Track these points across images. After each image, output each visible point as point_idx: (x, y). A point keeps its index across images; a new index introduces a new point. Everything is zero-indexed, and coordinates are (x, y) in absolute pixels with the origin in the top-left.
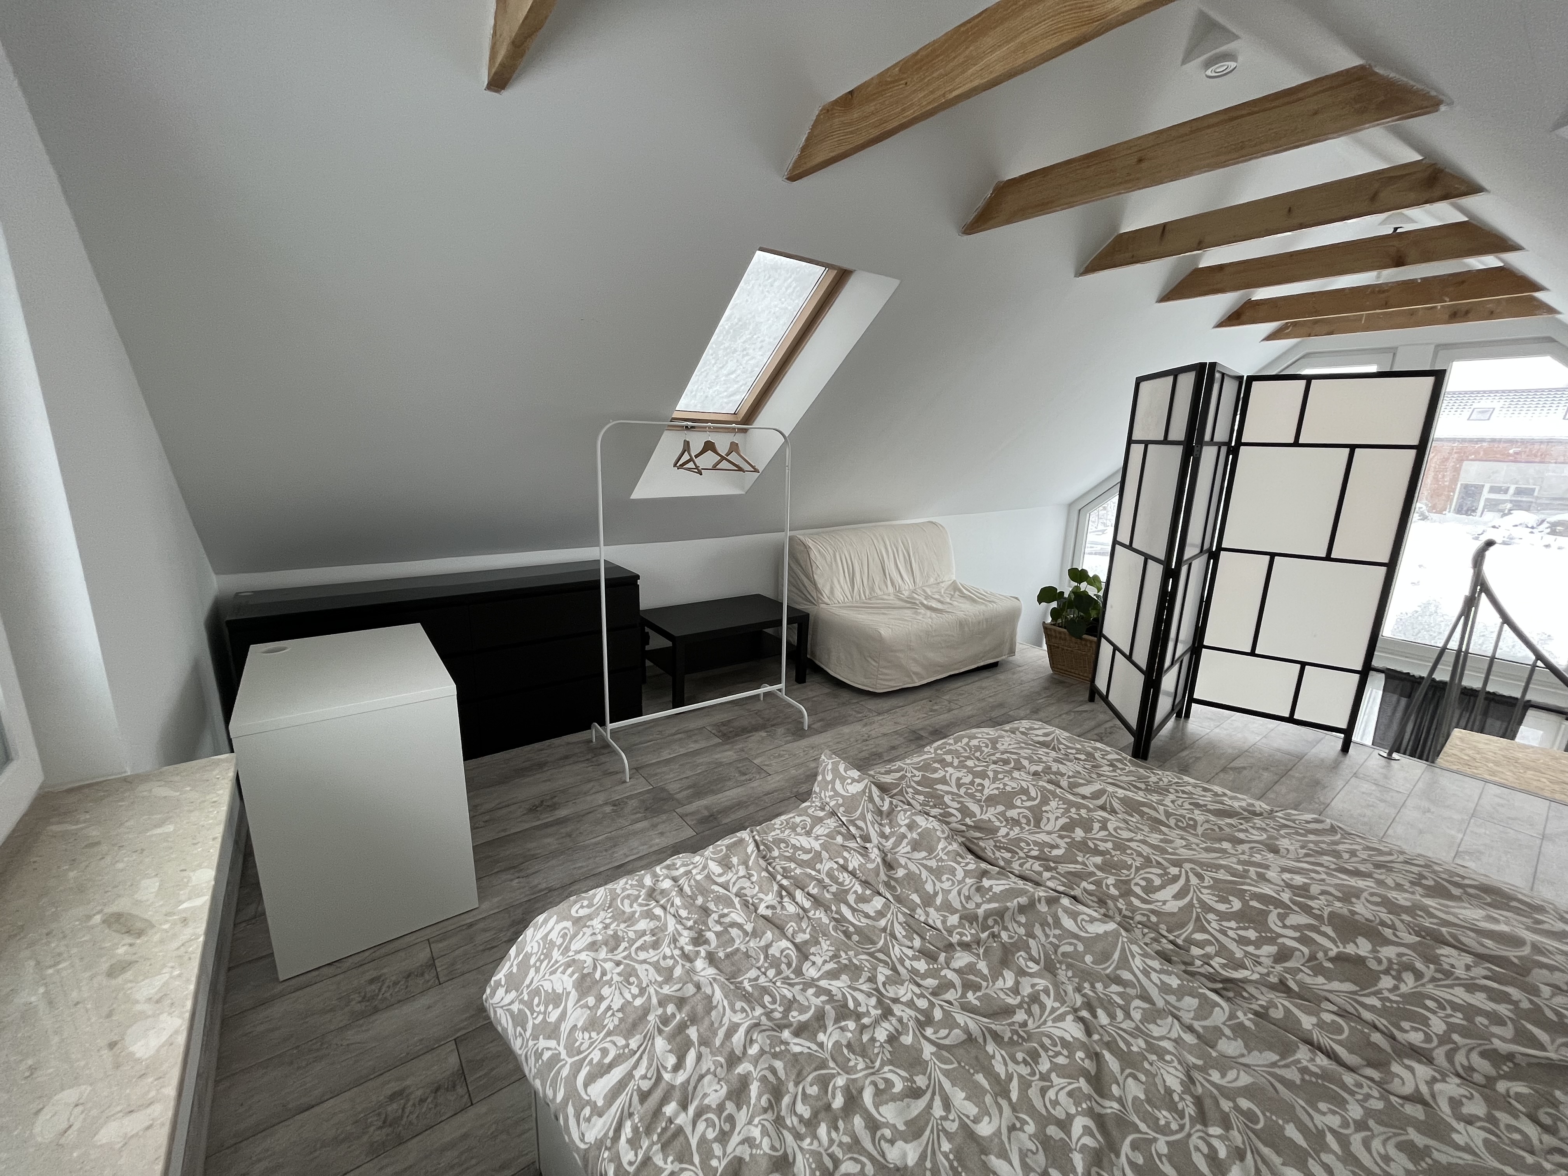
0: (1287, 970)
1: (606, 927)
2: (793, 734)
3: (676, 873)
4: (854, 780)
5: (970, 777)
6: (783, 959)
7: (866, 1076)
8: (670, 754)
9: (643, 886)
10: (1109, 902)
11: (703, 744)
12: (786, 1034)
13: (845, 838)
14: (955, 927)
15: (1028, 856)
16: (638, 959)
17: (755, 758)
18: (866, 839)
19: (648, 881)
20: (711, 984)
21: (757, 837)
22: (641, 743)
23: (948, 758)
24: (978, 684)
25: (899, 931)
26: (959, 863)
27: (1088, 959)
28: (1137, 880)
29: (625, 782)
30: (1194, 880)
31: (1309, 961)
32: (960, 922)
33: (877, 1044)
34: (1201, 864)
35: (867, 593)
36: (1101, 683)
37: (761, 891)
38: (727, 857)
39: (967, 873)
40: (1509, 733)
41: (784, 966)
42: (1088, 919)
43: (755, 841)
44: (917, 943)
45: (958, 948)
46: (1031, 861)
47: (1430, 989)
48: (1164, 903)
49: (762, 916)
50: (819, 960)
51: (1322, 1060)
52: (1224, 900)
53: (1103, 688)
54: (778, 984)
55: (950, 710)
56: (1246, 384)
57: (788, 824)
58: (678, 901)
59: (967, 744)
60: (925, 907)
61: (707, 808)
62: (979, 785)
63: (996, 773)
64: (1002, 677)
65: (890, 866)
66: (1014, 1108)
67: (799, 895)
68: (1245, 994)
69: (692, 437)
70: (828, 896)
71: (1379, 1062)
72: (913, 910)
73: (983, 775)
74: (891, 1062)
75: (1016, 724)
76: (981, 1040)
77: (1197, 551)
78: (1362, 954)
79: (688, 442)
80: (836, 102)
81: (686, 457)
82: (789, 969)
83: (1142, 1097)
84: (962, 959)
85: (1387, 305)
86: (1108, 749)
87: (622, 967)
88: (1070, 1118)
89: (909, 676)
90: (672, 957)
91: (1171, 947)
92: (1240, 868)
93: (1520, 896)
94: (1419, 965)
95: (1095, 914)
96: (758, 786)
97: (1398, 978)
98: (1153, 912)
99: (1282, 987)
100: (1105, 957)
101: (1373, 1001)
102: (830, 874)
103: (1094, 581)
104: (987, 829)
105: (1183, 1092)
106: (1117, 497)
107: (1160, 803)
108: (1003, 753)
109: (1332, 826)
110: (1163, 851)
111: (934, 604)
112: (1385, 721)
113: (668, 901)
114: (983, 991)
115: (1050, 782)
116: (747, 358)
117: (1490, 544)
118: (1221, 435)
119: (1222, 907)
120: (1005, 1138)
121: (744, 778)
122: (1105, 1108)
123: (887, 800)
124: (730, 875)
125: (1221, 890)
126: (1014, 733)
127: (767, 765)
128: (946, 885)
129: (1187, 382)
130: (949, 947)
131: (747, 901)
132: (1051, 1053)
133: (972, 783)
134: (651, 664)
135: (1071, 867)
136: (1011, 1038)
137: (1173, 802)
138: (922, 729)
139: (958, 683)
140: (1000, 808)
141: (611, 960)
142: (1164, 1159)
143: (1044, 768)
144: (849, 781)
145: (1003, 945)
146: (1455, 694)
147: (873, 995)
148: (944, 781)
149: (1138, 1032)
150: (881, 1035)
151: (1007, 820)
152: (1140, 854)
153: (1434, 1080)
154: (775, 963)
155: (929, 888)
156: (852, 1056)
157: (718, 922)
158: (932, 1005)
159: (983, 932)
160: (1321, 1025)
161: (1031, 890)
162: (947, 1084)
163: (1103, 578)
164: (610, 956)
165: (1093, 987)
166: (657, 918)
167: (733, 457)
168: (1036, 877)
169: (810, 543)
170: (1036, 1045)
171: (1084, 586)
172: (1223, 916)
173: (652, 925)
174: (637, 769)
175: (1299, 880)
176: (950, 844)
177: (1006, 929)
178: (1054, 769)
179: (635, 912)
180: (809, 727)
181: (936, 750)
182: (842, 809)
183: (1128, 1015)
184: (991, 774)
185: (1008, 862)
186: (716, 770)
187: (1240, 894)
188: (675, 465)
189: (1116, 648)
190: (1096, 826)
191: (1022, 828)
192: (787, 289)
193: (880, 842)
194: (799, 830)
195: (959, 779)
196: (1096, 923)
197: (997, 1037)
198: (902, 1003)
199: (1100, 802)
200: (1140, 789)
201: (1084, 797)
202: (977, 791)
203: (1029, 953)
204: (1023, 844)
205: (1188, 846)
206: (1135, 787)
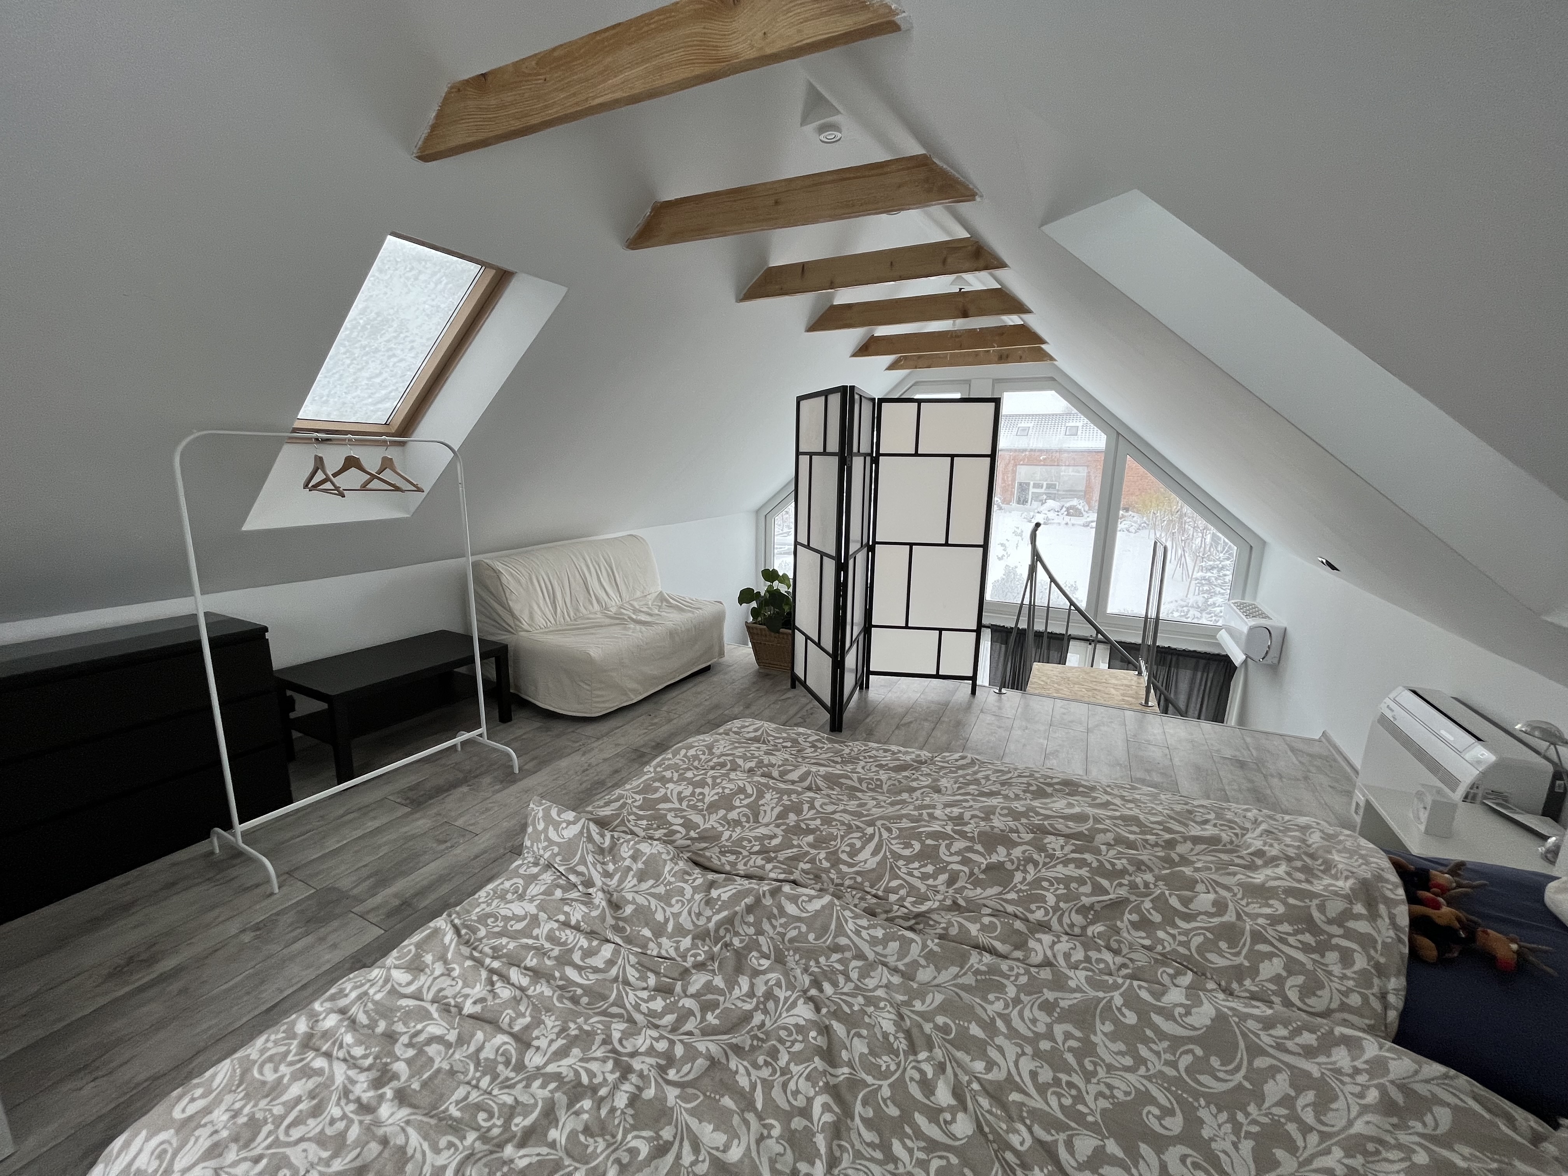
0: (957, 891)
1: (236, 1114)
2: (502, 782)
3: (342, 1003)
4: (569, 823)
5: (691, 788)
6: (500, 1059)
7: (608, 1157)
8: (338, 842)
9: (294, 1036)
10: (824, 875)
11: (384, 820)
12: (509, 1150)
13: (565, 889)
14: (688, 950)
15: (751, 853)
16: (292, 1139)
17: (456, 820)
18: (589, 883)
19: (302, 1026)
20: (403, 1130)
21: (457, 921)
22: (292, 838)
23: (668, 774)
24: (694, 690)
25: (632, 974)
26: (686, 882)
27: (811, 937)
28: (843, 848)
29: (272, 894)
30: (885, 835)
31: (970, 877)
32: (692, 945)
33: (619, 1112)
34: (888, 818)
35: (572, 614)
36: (799, 671)
37: (466, 985)
38: (418, 956)
39: (695, 890)
40: (1062, 661)
41: (501, 1068)
42: (806, 899)
43: (455, 926)
44: (652, 980)
45: (694, 971)
46: (754, 857)
47: (1044, 873)
48: (865, 862)
49: (470, 1016)
50: (543, 1043)
51: (987, 958)
52: (908, 846)
53: (800, 674)
54: (495, 1092)
55: (670, 721)
56: (878, 404)
57: (495, 893)
58: (349, 1039)
59: (685, 756)
60: (656, 938)
61: (396, 895)
62: (701, 794)
63: (714, 778)
64: (715, 679)
65: (615, 906)
66: (760, 1118)
67: (514, 974)
68: (931, 923)
69: (325, 452)
70: (549, 963)
71: (1021, 945)
72: (645, 946)
73: (702, 784)
74: (634, 1128)
75: (728, 726)
76: (724, 1061)
77: (859, 546)
78: (1002, 860)
79: (321, 459)
80: (467, 82)
81: (319, 476)
82: (507, 1067)
83: (866, 1051)
84: (698, 981)
85: (961, 348)
86: (809, 732)
87: (264, 1162)
88: (810, 1100)
89: (626, 694)
90: (344, 1116)
91: (874, 901)
92: (916, 813)
93: (1083, 783)
94: (1036, 856)
95: (813, 892)
96: (461, 852)
97: (1025, 871)
98: (858, 873)
99: (955, 907)
100: (825, 929)
101: (1012, 896)
102: (551, 938)
103: (783, 579)
104: (709, 837)
105: (897, 1032)
106: (793, 504)
107: (853, 771)
108: (719, 757)
109: (972, 760)
110: (859, 815)
111: (643, 617)
112: (994, 665)
113: (334, 1043)
114: (721, 1007)
115: (763, 775)
116: (395, 360)
117: (1038, 525)
118: (865, 448)
119: (907, 852)
120: (754, 1154)
121: (443, 846)
122: (837, 1077)
123: (608, 835)
124: (423, 978)
125: (905, 838)
126: (727, 734)
127: (472, 825)
128: (676, 909)
129: (835, 401)
130: (686, 972)
131: (448, 1005)
132: (788, 1044)
133: (693, 794)
134: (300, 735)
135: (789, 853)
136: (751, 1045)
137: (863, 768)
138: (643, 746)
139: (674, 693)
140: (722, 812)
141: (245, 1159)
142: (889, 1102)
143: (758, 763)
144: (564, 825)
145: (736, 952)
146: (1031, 637)
147: (608, 1058)
148: (665, 799)
149: (858, 990)
150: (621, 1100)
151: (728, 823)
152: (843, 823)
153: (1054, 943)
154: (490, 1069)
155: (659, 917)
156: (591, 1140)
157: (410, 1045)
158: (672, 1043)
159: (716, 944)
160: (984, 928)
161: (756, 887)
162: (693, 1123)
163: (791, 576)
164: (244, 1154)
165: (817, 962)
166: (319, 1072)
167: (387, 475)
168: (759, 872)
169: (499, 566)
170: (774, 1042)
171: (776, 584)
172: (909, 860)
173: (311, 1084)
174: (289, 873)
175: (956, 811)
176: (676, 864)
177: (737, 934)
178: (766, 762)
179: (282, 1077)
180: (520, 769)
181: (655, 768)
182: (558, 859)
183: (848, 979)
184: (709, 781)
185: (733, 864)
186: (406, 846)
187: (918, 837)
188: (306, 486)
189: (807, 638)
190: (806, 807)
191: (743, 827)
192: (436, 284)
193: (604, 883)
194: (509, 896)
195: (680, 793)
196: (814, 900)
197: (737, 1050)
198: (641, 1054)
199: (806, 784)
200: (837, 763)
201: (793, 782)
202: (698, 801)
203: (760, 951)
204: (745, 843)
205: (878, 806)
206: (833, 761)
